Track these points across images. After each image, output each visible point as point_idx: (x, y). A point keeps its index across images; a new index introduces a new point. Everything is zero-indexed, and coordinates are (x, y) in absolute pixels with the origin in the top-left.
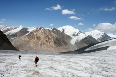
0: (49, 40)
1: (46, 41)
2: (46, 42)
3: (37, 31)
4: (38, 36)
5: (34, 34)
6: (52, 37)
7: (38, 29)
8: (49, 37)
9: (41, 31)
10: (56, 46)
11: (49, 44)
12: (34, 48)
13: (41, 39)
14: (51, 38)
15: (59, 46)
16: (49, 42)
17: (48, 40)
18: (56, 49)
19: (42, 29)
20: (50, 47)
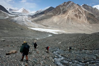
0: (80, 15)
1: (76, 15)
2: (75, 17)
3: (64, 5)
4: (64, 10)
5: (61, 8)
6: (84, 12)
7: (66, 4)
8: (79, 11)
9: (68, 5)
10: (90, 23)
11: (79, 19)
12: (58, 24)
13: (69, 13)
14: (82, 12)
15: (94, 23)
16: (80, 18)
17: (78, 15)
18: (91, 27)
19: (70, 4)
20: (80, 24)
